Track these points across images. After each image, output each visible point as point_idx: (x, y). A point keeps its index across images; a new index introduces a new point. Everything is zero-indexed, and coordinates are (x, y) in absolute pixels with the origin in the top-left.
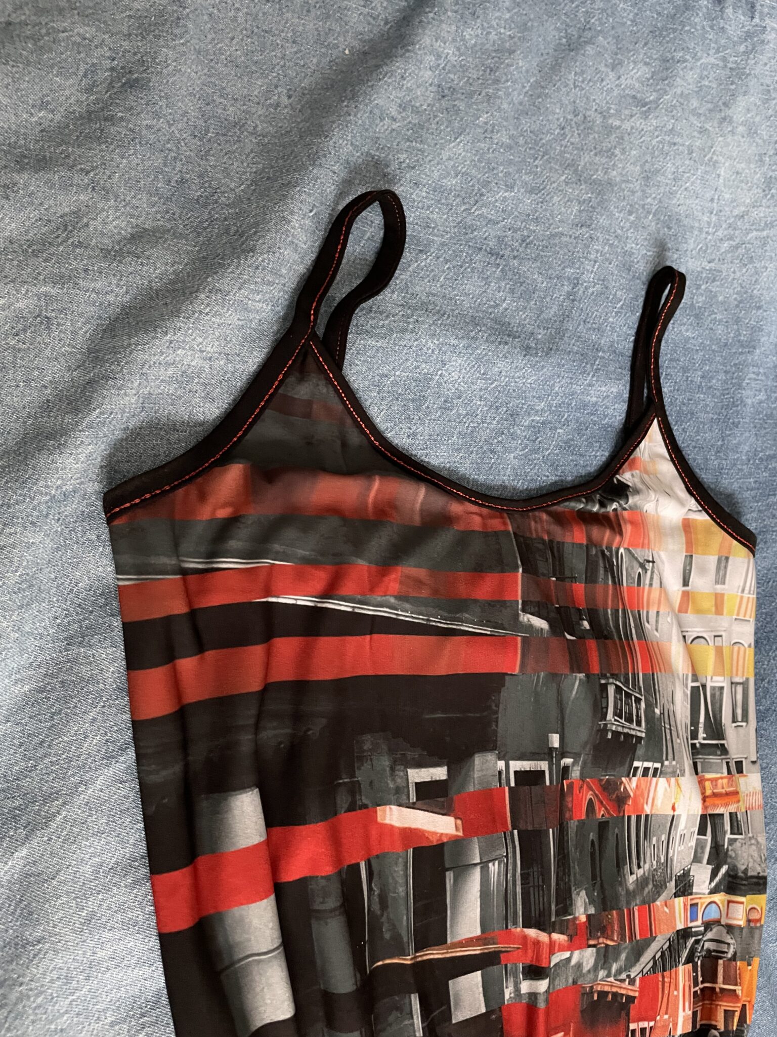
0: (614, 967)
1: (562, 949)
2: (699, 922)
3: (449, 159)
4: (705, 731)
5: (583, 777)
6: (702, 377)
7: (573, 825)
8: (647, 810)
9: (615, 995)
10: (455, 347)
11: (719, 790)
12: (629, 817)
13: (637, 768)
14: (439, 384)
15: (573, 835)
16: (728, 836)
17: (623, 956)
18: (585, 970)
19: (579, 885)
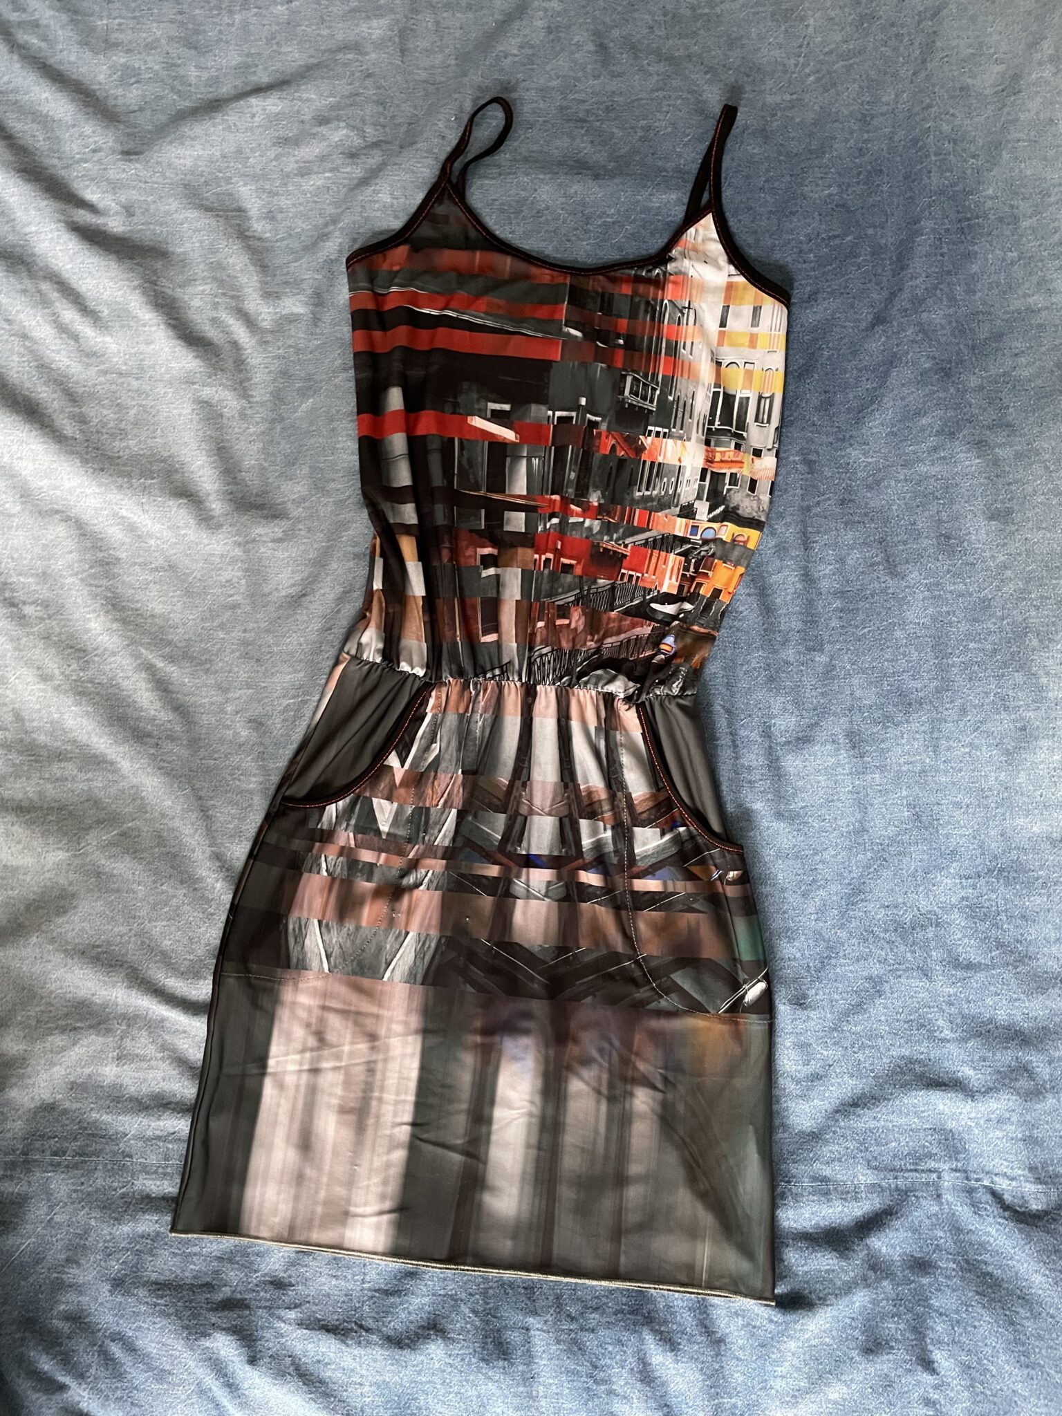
0: (615, 536)
1: (578, 515)
2: (698, 537)
3: (552, 70)
4: (720, 420)
5: (609, 430)
6: (765, 181)
7: (597, 457)
8: (660, 459)
9: (614, 552)
10: (543, 179)
11: (726, 458)
12: (645, 462)
13: (650, 431)
14: (532, 203)
15: (598, 461)
16: (727, 487)
17: (621, 530)
18: (595, 532)
19: (596, 488)
